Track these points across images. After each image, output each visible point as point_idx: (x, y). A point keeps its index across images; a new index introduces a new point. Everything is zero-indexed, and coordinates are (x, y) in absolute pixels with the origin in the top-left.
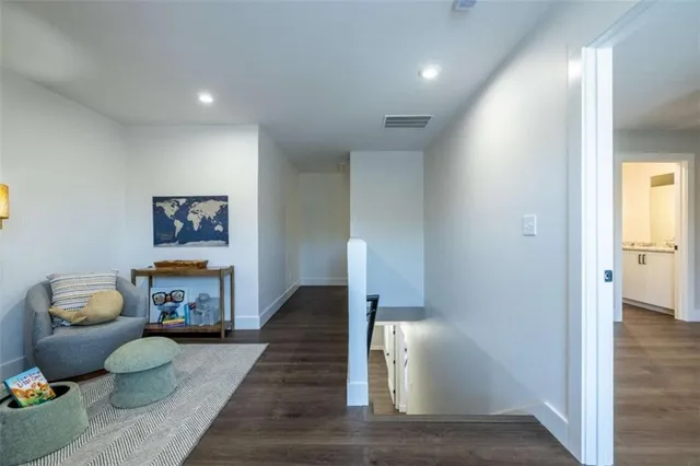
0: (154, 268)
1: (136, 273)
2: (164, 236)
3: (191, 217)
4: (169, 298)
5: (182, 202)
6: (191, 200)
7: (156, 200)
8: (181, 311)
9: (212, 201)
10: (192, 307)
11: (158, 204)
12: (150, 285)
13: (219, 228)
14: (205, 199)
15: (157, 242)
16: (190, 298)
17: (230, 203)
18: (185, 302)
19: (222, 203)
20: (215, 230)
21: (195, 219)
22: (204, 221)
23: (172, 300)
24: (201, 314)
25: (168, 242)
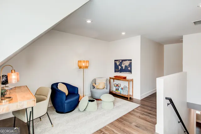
0: (114, 77)
1: (110, 78)
2: (117, 70)
3: (123, 65)
4: (117, 85)
5: (121, 61)
6: (123, 61)
7: (115, 61)
8: (120, 89)
9: (128, 61)
10: (122, 89)
11: (116, 62)
12: (114, 81)
13: (129, 69)
14: (126, 60)
15: (115, 71)
16: (122, 86)
17: (132, 61)
18: (121, 87)
19: (130, 61)
20: (128, 69)
21: (123, 66)
22: (126, 66)
23: (118, 86)
24: (124, 91)
25: (117, 72)
